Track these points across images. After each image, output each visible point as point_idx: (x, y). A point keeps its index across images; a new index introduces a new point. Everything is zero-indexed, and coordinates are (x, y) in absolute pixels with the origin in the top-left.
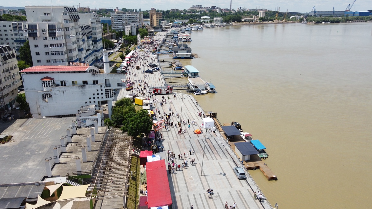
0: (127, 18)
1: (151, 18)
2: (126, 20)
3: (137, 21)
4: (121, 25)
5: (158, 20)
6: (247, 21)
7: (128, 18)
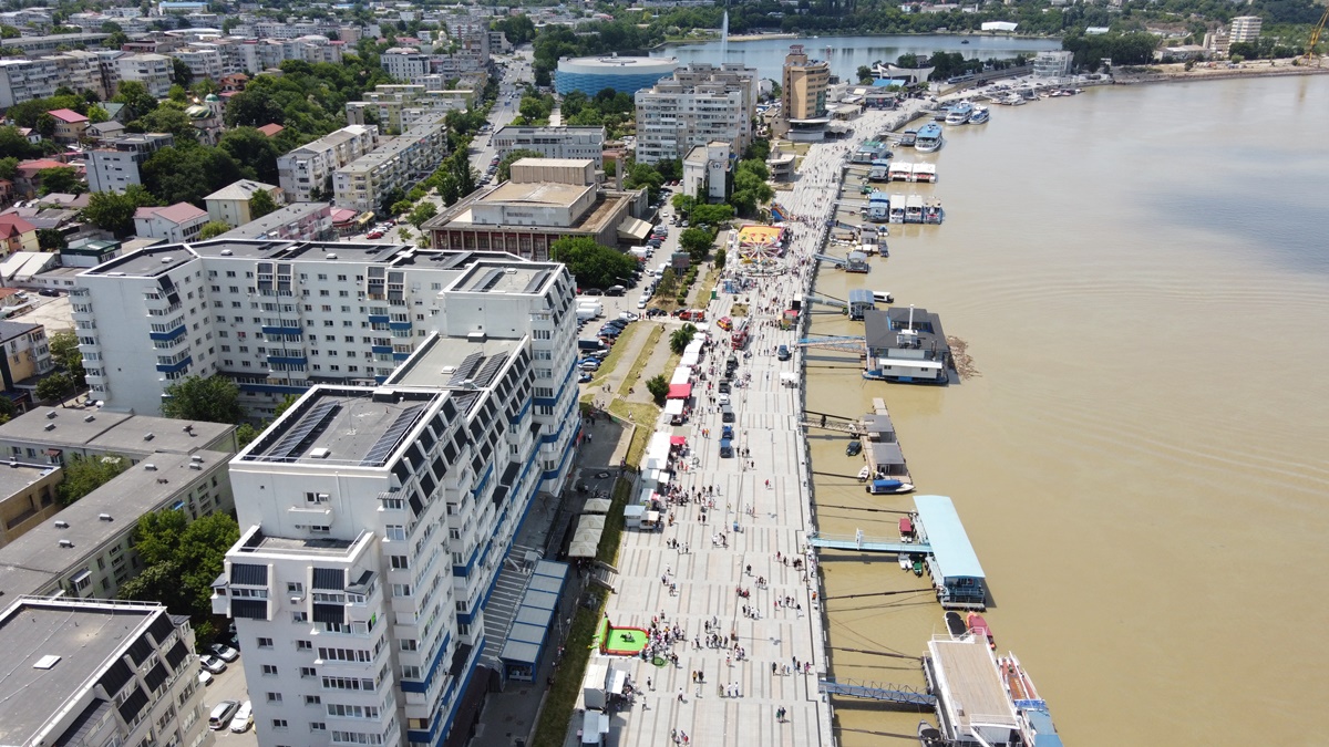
0: (695, 110)
1: (789, 94)
2: (691, 116)
3: (731, 121)
4: (669, 135)
5: (815, 97)
6: (1175, 57)
7: (700, 109)
